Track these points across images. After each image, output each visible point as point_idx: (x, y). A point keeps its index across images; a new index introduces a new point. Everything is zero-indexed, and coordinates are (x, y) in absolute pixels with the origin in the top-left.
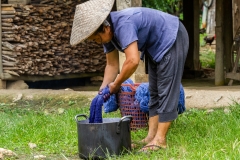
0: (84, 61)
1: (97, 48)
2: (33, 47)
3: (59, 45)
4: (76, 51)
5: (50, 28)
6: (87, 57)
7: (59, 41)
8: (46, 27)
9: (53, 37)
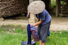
0: (19, 10)
1: (22, 6)
2: (5, 8)
3: (12, 7)
4: (17, 8)
5: (9, 2)
6: (20, 9)
7: (12, 6)
8: (8, 2)
9: (10, 4)
